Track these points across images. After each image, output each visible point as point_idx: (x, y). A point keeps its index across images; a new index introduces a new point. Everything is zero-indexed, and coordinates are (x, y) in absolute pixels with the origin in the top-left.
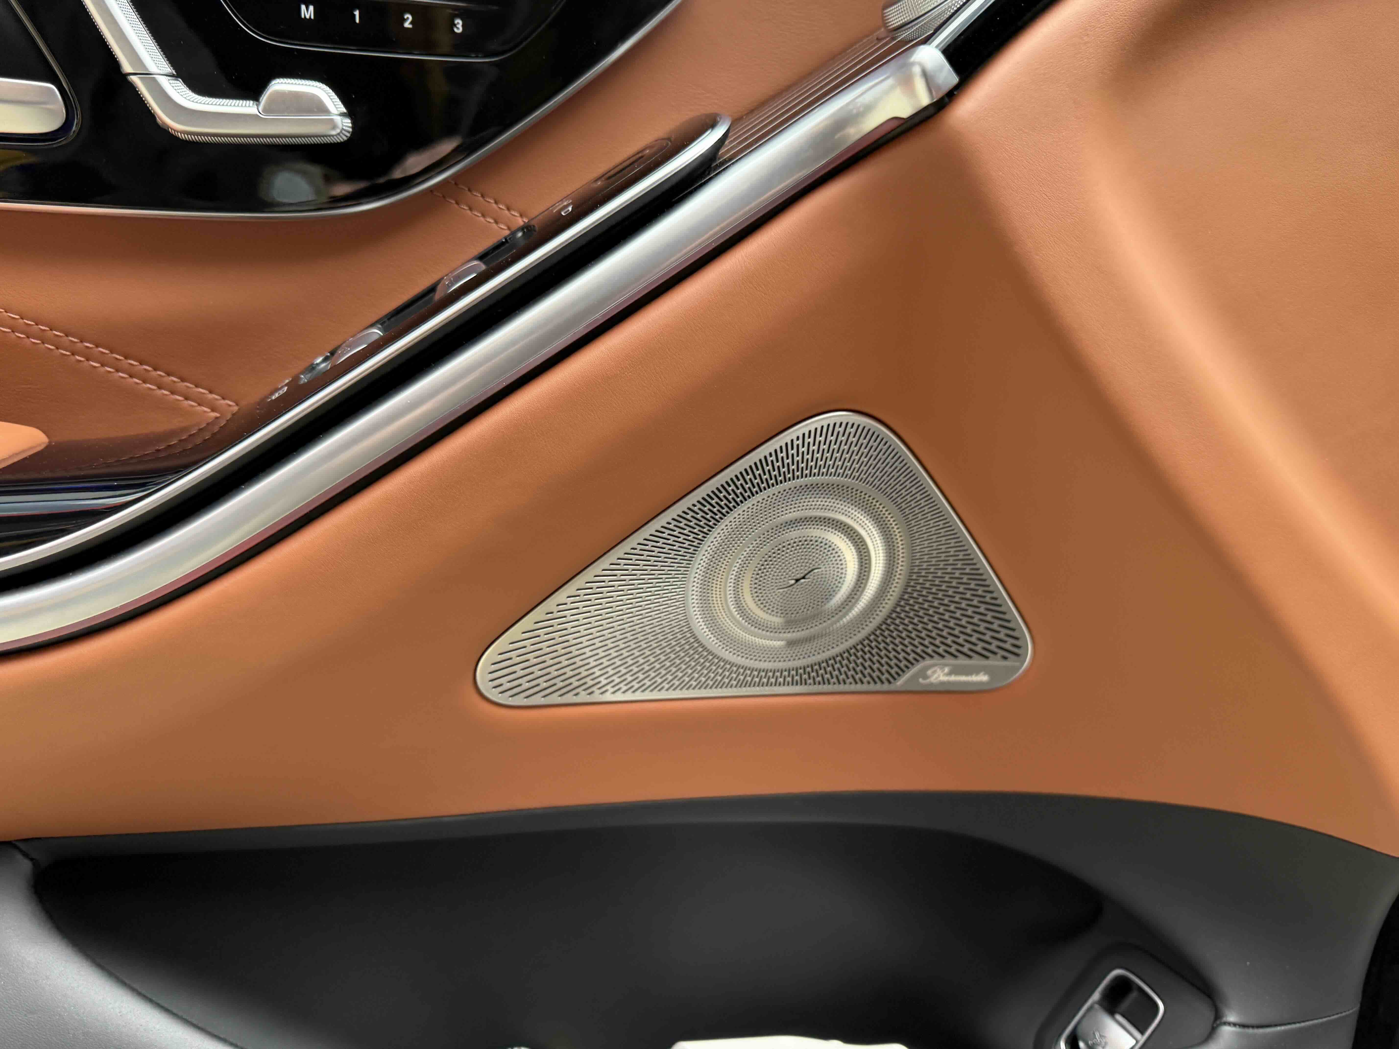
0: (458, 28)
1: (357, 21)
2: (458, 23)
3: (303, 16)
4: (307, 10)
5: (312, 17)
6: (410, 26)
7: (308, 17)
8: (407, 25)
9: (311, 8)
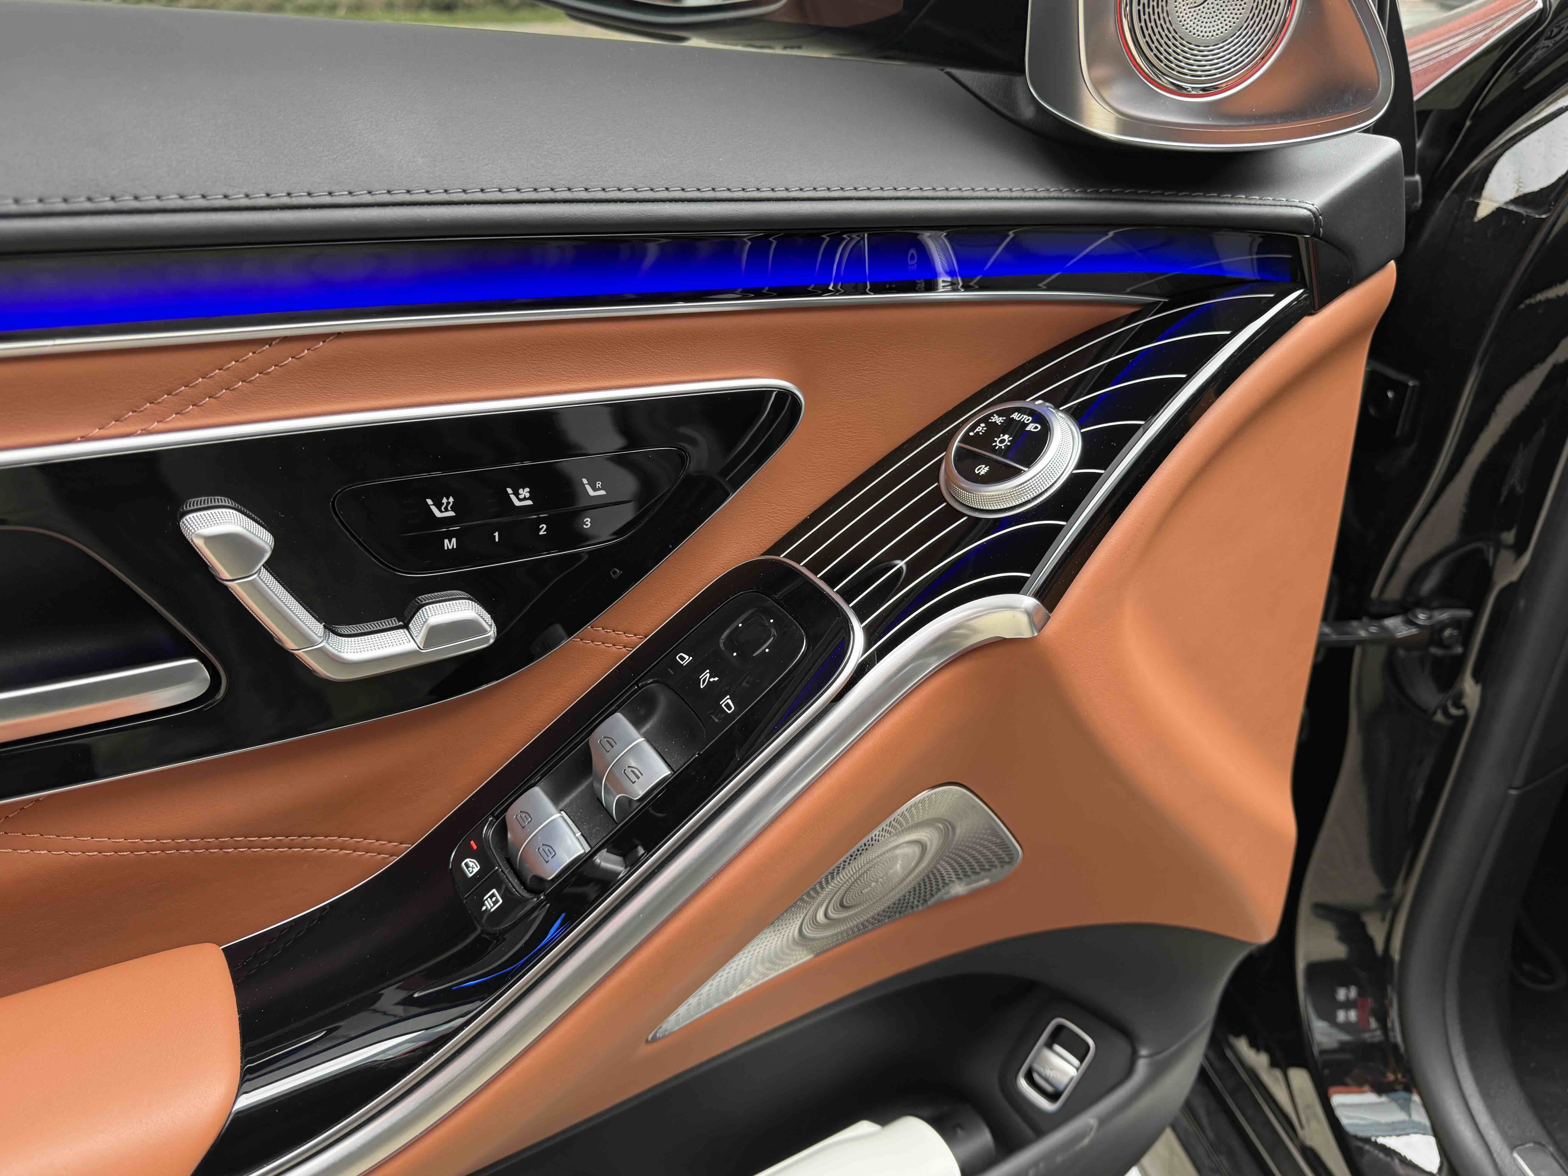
0: (587, 525)
1: (497, 540)
2: (587, 521)
3: (446, 548)
4: (450, 543)
5: (455, 547)
6: (545, 533)
7: (450, 547)
8: (541, 533)
9: (454, 540)
